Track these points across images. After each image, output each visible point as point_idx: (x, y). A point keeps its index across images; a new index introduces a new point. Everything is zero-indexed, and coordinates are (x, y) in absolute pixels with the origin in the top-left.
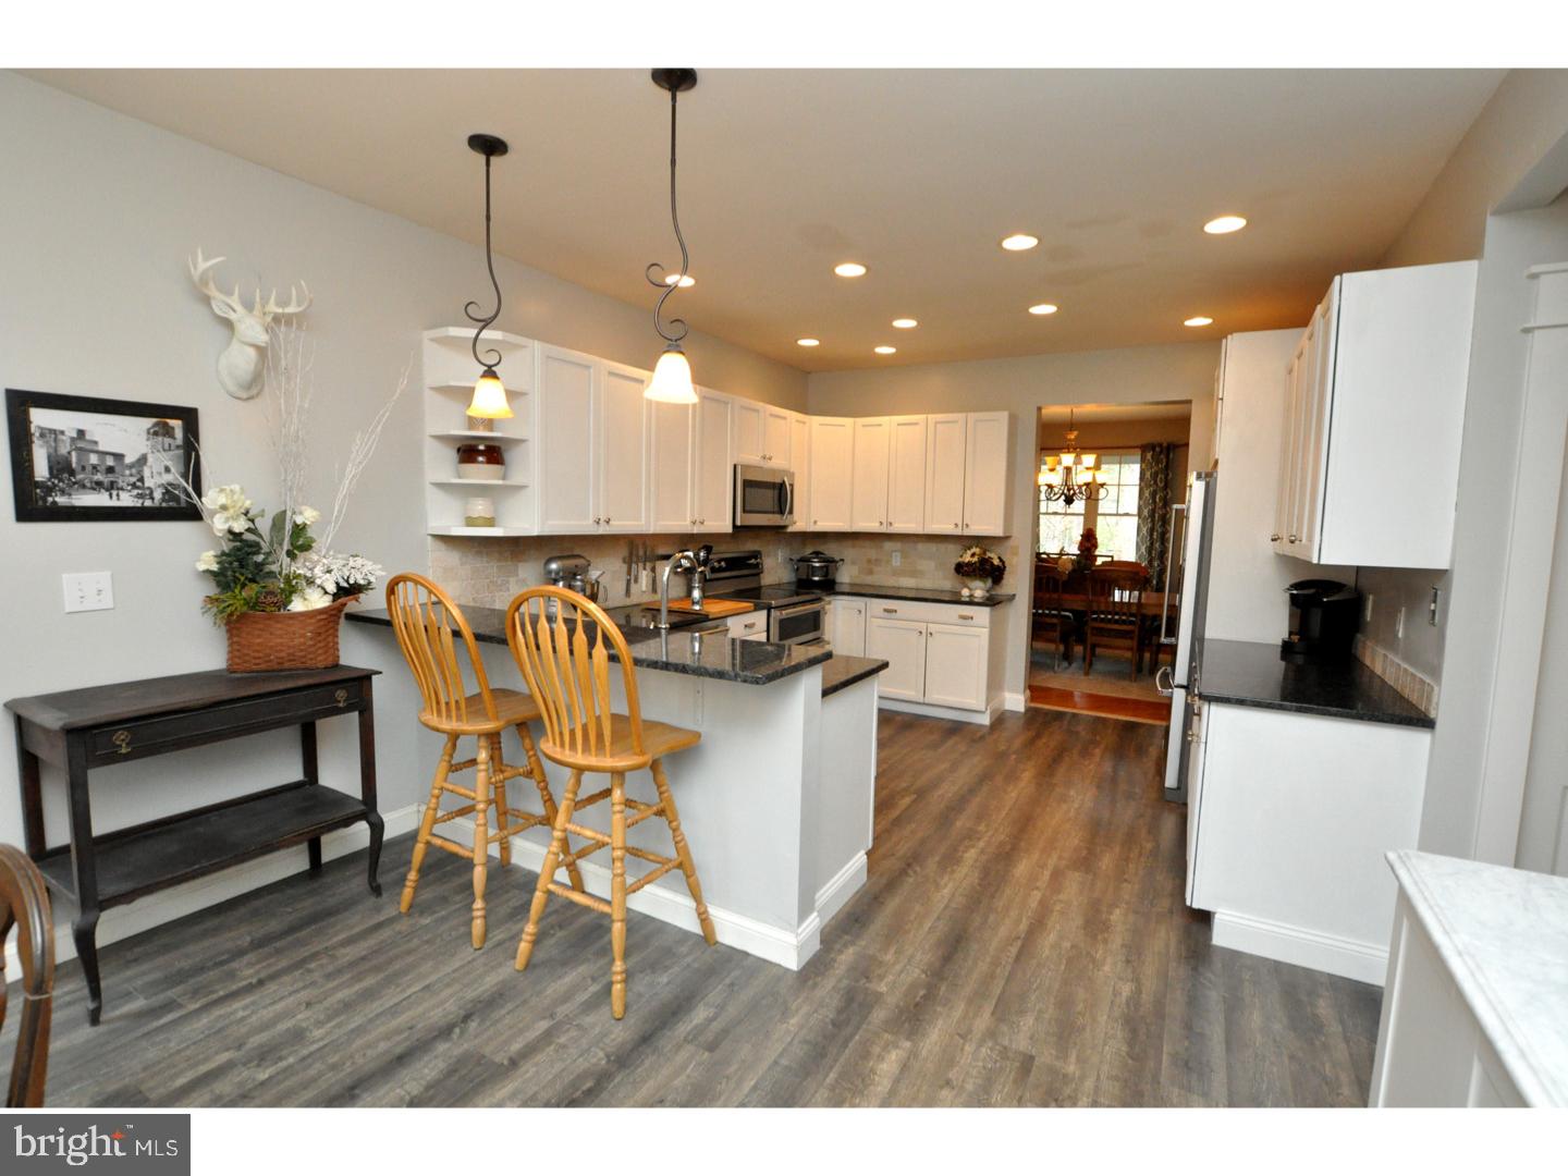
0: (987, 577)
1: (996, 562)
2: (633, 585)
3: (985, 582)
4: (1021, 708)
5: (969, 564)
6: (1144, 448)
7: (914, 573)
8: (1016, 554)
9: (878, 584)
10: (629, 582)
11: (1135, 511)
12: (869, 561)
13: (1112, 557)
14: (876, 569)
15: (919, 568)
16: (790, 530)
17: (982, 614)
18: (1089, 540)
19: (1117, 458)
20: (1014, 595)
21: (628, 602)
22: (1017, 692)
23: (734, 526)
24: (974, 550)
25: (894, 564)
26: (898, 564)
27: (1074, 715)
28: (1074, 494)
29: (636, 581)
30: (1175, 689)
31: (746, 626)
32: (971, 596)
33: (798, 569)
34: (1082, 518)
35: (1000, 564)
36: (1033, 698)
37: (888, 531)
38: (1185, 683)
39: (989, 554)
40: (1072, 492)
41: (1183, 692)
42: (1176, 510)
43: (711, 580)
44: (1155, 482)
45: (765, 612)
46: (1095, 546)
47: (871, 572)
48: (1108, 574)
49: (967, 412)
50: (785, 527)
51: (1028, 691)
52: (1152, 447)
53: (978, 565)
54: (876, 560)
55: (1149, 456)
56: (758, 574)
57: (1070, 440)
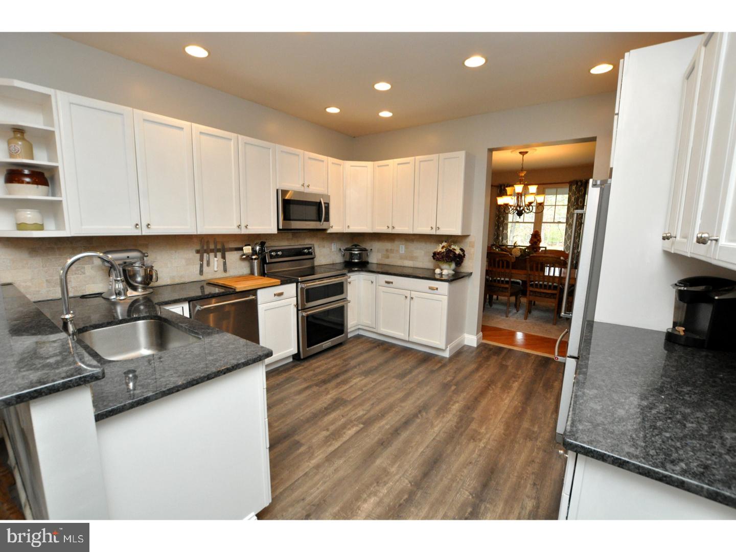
0: (451, 261)
1: (458, 252)
2: (205, 268)
3: (450, 265)
4: (475, 345)
5: (439, 253)
6: (571, 183)
7: (412, 258)
8: (473, 246)
9: (392, 264)
10: (201, 266)
11: (565, 220)
12: (387, 250)
13: (546, 248)
14: (391, 255)
15: (415, 255)
16: (329, 231)
17: (444, 287)
18: (536, 237)
19: (554, 190)
20: (472, 273)
21: (202, 278)
22: (472, 334)
23: (278, 229)
24: (444, 244)
25: (401, 252)
26: (403, 252)
27: (510, 350)
28: (523, 209)
29: (208, 264)
30: (568, 359)
31: (275, 295)
32: (441, 274)
33: (344, 255)
34: (533, 224)
35: (461, 253)
36: (484, 337)
37: (393, 232)
38: (576, 355)
39: (453, 247)
40: (522, 208)
41: (574, 361)
42: (577, 214)
43: (269, 263)
44: (577, 204)
45: (294, 285)
46: (540, 241)
47: (388, 257)
48: (541, 258)
49: (439, 153)
50: (325, 230)
51: (481, 334)
52: (576, 182)
53: (445, 254)
54: (391, 250)
55: (574, 187)
56: (313, 258)
57: (521, 177)
